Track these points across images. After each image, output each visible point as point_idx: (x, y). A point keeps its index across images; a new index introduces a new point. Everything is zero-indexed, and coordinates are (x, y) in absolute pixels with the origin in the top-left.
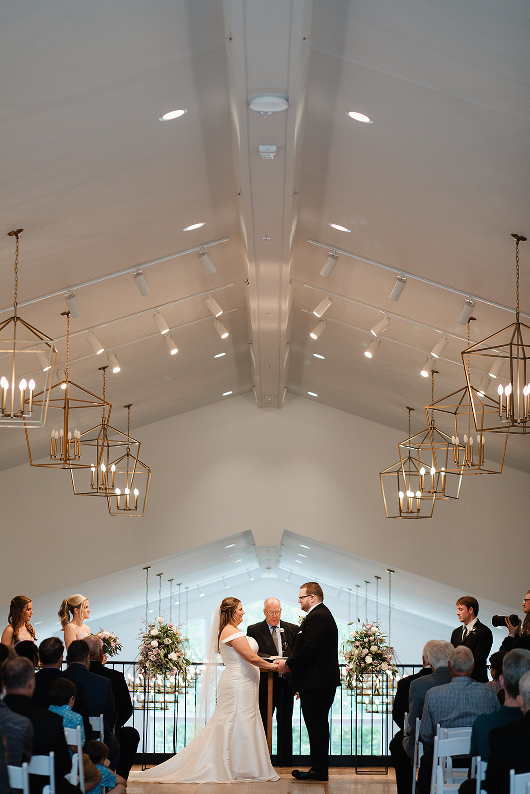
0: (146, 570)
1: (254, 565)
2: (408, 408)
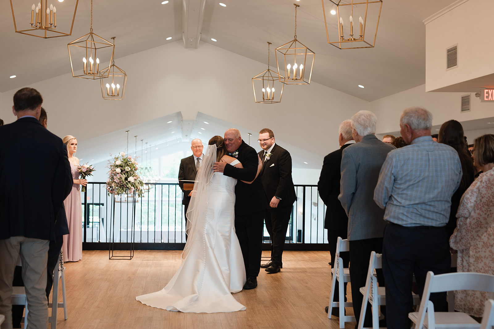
0: (127, 132)
1: (180, 136)
2: (268, 43)
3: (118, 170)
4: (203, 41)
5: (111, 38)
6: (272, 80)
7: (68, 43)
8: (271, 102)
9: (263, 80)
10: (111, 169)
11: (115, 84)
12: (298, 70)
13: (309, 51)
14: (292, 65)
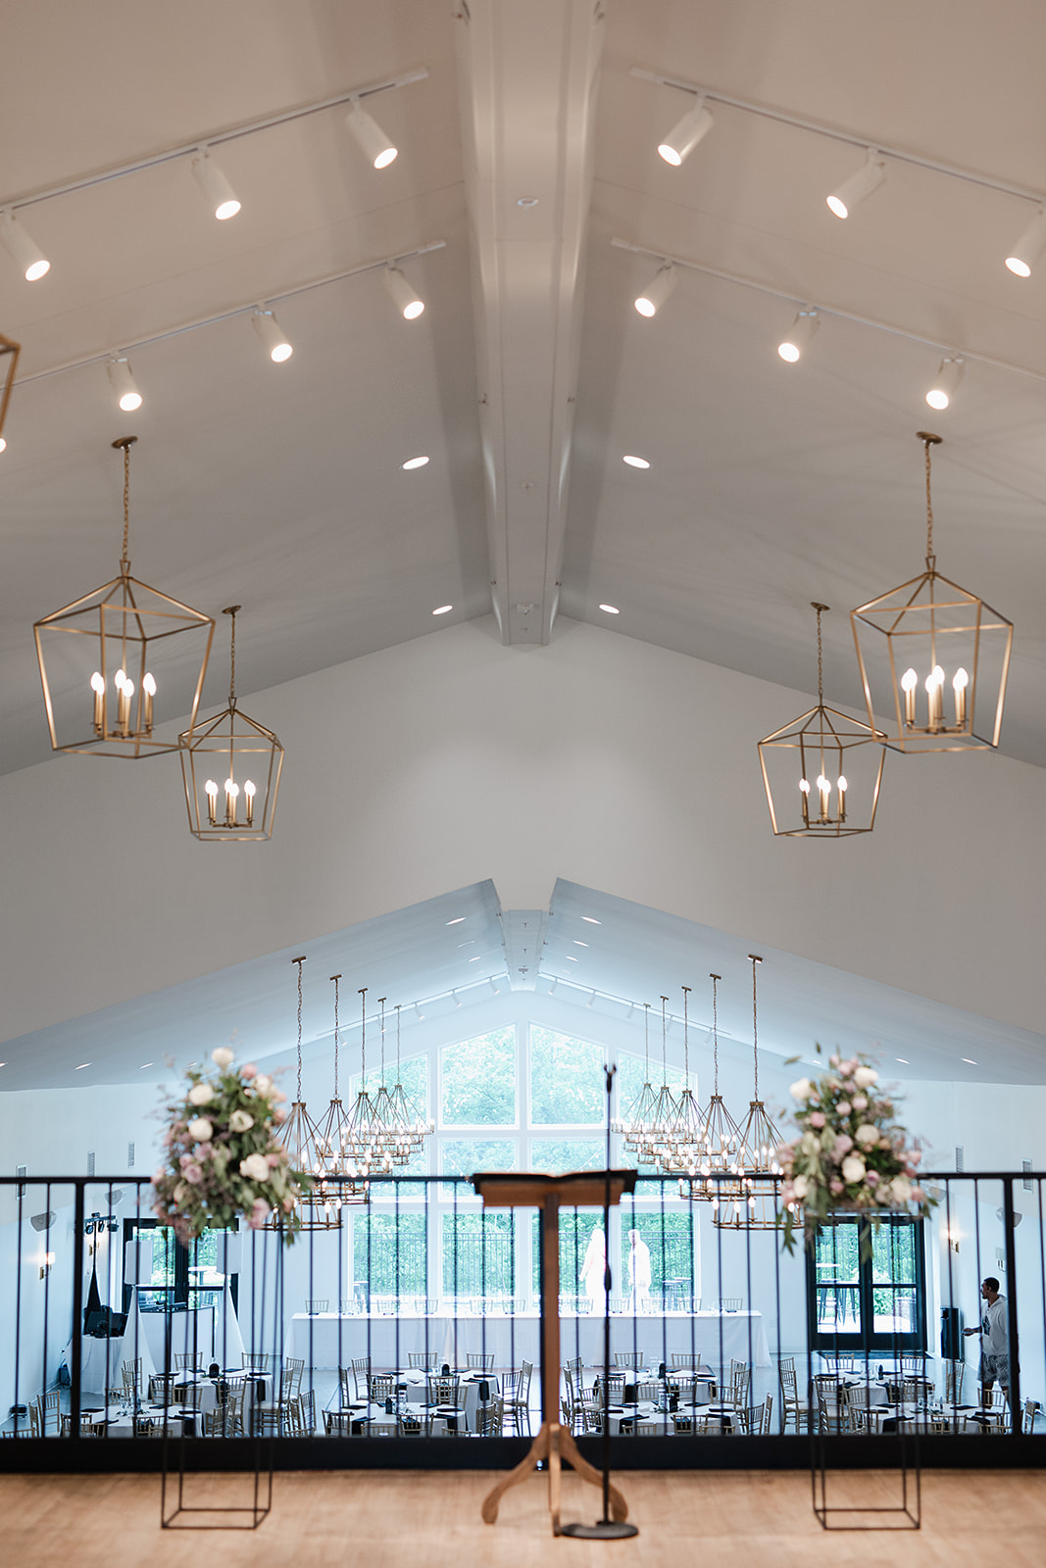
1: (500, 971)
2: (815, 605)
3: (201, 1128)
4: (570, 616)
5: (224, 612)
6: (837, 746)
7: (35, 622)
8: (835, 833)
9: (802, 746)
10: (169, 1124)
11: (240, 781)
12: (947, 692)
13: (992, 615)
14: (924, 672)
